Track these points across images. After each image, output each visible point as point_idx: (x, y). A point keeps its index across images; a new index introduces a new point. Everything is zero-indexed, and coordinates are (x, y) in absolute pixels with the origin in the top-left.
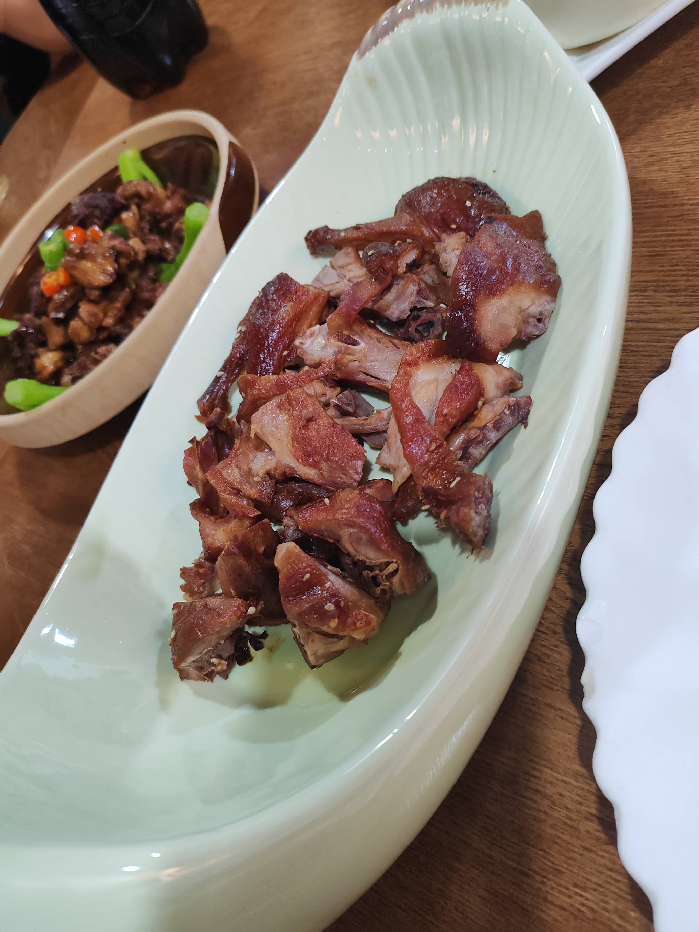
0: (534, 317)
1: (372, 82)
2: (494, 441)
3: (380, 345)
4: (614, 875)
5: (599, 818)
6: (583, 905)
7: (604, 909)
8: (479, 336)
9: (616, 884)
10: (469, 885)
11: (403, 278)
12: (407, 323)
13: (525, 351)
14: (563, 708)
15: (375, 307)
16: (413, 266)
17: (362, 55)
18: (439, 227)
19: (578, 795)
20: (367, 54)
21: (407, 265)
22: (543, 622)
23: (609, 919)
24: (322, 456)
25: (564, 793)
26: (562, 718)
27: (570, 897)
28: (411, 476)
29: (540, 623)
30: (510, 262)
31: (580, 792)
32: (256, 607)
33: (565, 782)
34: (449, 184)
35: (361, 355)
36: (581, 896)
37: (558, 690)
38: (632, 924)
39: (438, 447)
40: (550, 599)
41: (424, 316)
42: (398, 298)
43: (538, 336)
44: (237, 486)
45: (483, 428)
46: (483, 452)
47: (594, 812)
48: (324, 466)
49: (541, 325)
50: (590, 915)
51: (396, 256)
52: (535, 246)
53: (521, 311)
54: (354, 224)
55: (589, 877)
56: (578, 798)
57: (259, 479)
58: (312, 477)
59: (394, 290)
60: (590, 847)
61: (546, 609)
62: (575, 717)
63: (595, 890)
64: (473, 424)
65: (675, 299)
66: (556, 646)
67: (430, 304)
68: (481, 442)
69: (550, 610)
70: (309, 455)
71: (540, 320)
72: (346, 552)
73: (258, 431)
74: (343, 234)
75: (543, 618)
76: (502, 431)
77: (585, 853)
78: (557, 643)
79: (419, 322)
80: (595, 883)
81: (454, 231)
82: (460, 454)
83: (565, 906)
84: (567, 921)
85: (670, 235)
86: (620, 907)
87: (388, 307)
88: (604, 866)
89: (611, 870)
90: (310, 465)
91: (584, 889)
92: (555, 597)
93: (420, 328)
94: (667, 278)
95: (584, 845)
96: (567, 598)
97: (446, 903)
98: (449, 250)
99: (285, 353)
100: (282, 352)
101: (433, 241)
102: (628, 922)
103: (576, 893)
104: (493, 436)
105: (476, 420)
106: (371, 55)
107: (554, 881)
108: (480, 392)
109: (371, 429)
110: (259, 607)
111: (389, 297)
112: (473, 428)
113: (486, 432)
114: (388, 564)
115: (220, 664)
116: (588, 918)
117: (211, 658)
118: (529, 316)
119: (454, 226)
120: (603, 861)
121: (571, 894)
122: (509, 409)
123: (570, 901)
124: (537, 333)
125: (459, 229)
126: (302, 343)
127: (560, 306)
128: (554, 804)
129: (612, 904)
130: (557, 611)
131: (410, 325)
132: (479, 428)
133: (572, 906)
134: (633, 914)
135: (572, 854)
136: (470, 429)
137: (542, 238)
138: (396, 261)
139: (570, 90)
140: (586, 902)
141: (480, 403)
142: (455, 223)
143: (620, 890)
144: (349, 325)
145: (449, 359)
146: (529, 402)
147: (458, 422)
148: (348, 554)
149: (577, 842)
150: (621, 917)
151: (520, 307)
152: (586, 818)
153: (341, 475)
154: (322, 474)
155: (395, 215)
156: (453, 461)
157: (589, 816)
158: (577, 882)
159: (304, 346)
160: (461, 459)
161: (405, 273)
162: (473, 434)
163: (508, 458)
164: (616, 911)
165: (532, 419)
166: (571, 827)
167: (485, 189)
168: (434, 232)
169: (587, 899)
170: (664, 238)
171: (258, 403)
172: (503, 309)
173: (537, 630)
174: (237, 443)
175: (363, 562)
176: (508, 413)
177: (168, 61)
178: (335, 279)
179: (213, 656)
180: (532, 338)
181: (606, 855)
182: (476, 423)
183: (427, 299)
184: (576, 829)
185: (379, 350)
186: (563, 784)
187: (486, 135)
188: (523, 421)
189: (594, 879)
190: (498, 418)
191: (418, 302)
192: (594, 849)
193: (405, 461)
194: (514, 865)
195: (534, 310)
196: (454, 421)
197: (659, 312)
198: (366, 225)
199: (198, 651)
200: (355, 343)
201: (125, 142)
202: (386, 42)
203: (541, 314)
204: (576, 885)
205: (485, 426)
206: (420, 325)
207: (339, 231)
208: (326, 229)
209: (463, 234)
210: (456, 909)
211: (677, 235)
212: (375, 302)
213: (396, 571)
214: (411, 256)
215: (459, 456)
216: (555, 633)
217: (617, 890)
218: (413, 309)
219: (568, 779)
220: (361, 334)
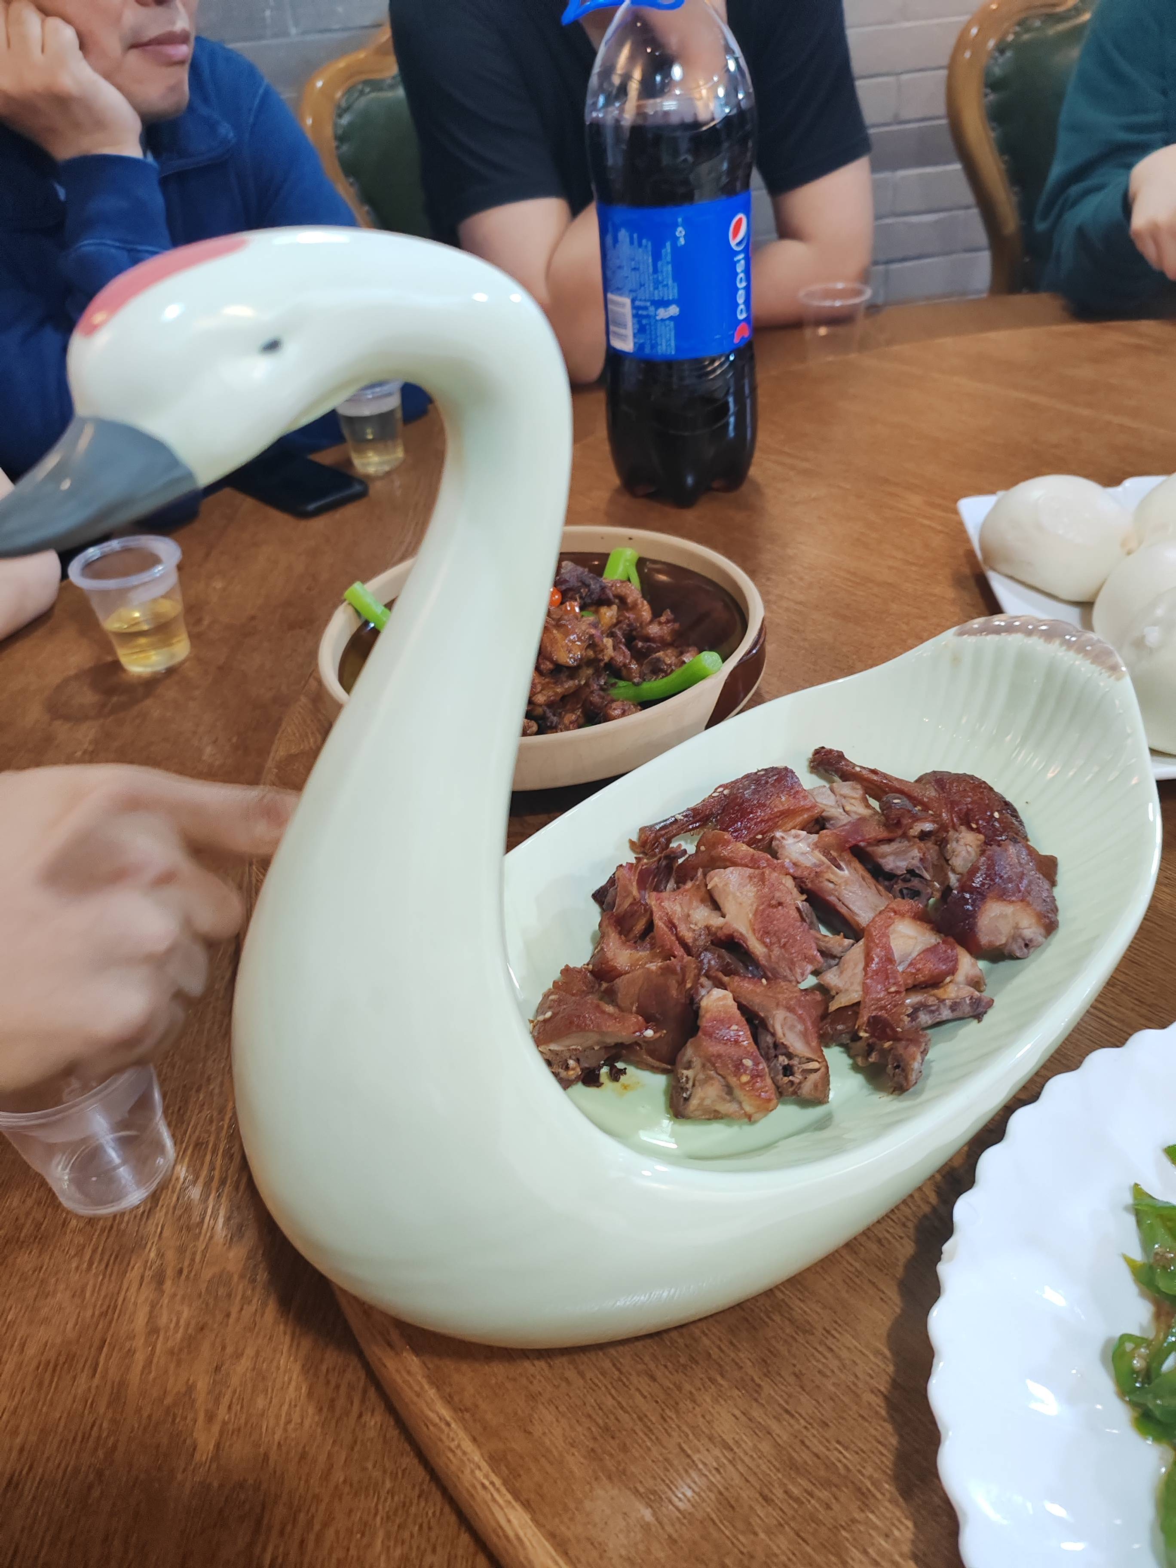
0: (1024, 939)
1: (956, 660)
2: (944, 1018)
3: (864, 883)
4: (880, 1447)
5: (885, 1396)
6: (840, 1461)
7: (859, 1471)
8: (975, 924)
9: (880, 1456)
10: (725, 1400)
11: (909, 841)
12: (896, 879)
13: (995, 965)
14: (886, 1292)
15: (870, 849)
16: (924, 836)
17: (961, 634)
18: (960, 819)
19: (871, 1369)
20: (966, 636)
21: (922, 831)
22: (896, 1211)
23: (862, 1482)
24: (779, 941)
25: (858, 1361)
26: (882, 1299)
27: (828, 1450)
28: (858, 1003)
29: (893, 1211)
30: (1025, 882)
31: (874, 1367)
32: (655, 1033)
33: (863, 1354)
34: (985, 788)
35: (843, 880)
36: (841, 1453)
37: (887, 1274)
38: (883, 1494)
39: (897, 992)
40: (911, 1196)
41: (915, 883)
42: (896, 854)
43: (1018, 958)
44: (676, 921)
45: (942, 1001)
46: (930, 1022)
47: (882, 1389)
48: (776, 951)
49: (1025, 950)
50: (842, 1471)
51: (916, 819)
52: (1046, 885)
53: (1017, 927)
54: (873, 768)
55: (855, 1440)
56: (871, 1372)
57: (696, 928)
58: (758, 953)
59: (894, 846)
60: (866, 1416)
61: (904, 1202)
62: (896, 1305)
63: (857, 1453)
64: (936, 991)
65: (1137, 1008)
66: (901, 1238)
67: (927, 876)
68: (933, 1012)
69: (907, 1205)
70: (767, 933)
71: (1026, 945)
72: (772, 1031)
73: (720, 885)
74: (858, 769)
75: (897, 1207)
76: (957, 1014)
77: (860, 1419)
78: (903, 1235)
79: (909, 885)
80: (859, 1448)
81: (972, 829)
82: (910, 1011)
83: (820, 1455)
84: (818, 1468)
85: (1156, 954)
86: (876, 1475)
87: (884, 856)
88: (875, 1437)
89: (880, 1442)
90: (764, 943)
91: (846, 1448)
92: (916, 1196)
93: (905, 891)
94: (1137, 988)
95: (861, 1413)
96: (928, 1203)
97: (694, 1408)
98: (962, 842)
99: (760, 837)
100: (757, 834)
101: (947, 827)
102: (879, 1491)
103: (836, 1449)
104: (946, 1014)
105: (942, 990)
106: (970, 640)
107: (817, 1430)
108: (953, 971)
109: (826, 947)
110: (658, 1035)
111: (885, 848)
112: (934, 995)
113: (942, 1006)
114: (809, 1060)
115: (573, 1069)
116: (839, 1474)
117: (570, 1058)
118: (1020, 936)
119: (974, 826)
120: (874, 1432)
121: (831, 1447)
122: (971, 999)
123: (827, 1453)
124: (1018, 955)
125: (978, 830)
126: (783, 838)
127: (1049, 945)
128: (844, 1367)
129: (869, 1470)
130: (914, 1208)
131: (896, 883)
132: (938, 999)
133: (828, 1458)
134: (887, 1486)
135: (845, 1415)
136: (931, 995)
137: (1053, 884)
138: (914, 822)
139: (1134, 782)
140: (844, 1460)
141: (948, 979)
142: (977, 824)
143: (882, 1462)
144: (841, 848)
145: (932, 929)
146: (990, 1004)
147: (924, 982)
148: (773, 1035)
149: (855, 1408)
150: (873, 1484)
151: (1017, 924)
152: (872, 1392)
153: (787, 968)
154: (770, 957)
155: (916, 781)
156: (902, 1014)
157: (876, 1391)
158: (841, 1440)
159: (785, 842)
160: (908, 1016)
161: (914, 837)
162: (931, 1001)
163: (951, 1040)
164: (870, 1478)
165: (986, 1018)
166: (853, 1392)
167: (1014, 813)
168: (952, 820)
169: (845, 1457)
170: (1149, 953)
171: (718, 864)
172: (1004, 916)
173: (887, 1216)
174: (689, 885)
175: (785, 1047)
176: (968, 1002)
177: (690, 480)
178: (833, 803)
179: (573, 1057)
180: (1013, 957)
181: (879, 1428)
182: (939, 992)
183: (926, 870)
184: (858, 1396)
185: (861, 886)
186: (859, 1354)
187: (1053, 772)
188: (978, 1017)
189: (860, 1445)
190: (958, 1000)
191: (918, 868)
192: (870, 1420)
193: (859, 988)
194: (782, 1402)
195: (1028, 933)
196: (923, 979)
197: (1118, 1011)
198: (885, 776)
199: (567, 1042)
200: (839, 867)
201: (630, 539)
202: (991, 639)
203: (1031, 940)
204: (838, 1442)
205: (944, 1000)
206: (907, 888)
207: (855, 765)
208: (841, 756)
209: (982, 837)
210: (703, 1416)
211: (1163, 957)
212: (869, 844)
213: (816, 1070)
214: (928, 826)
215: (909, 1012)
216: (904, 1225)
217: (878, 1462)
218: (911, 872)
219: (867, 1353)
220: (848, 863)
